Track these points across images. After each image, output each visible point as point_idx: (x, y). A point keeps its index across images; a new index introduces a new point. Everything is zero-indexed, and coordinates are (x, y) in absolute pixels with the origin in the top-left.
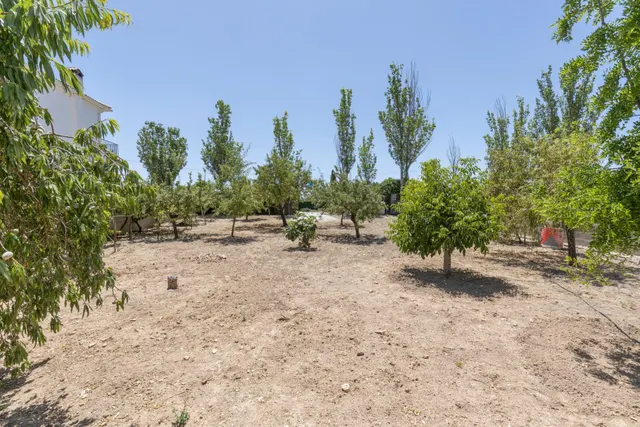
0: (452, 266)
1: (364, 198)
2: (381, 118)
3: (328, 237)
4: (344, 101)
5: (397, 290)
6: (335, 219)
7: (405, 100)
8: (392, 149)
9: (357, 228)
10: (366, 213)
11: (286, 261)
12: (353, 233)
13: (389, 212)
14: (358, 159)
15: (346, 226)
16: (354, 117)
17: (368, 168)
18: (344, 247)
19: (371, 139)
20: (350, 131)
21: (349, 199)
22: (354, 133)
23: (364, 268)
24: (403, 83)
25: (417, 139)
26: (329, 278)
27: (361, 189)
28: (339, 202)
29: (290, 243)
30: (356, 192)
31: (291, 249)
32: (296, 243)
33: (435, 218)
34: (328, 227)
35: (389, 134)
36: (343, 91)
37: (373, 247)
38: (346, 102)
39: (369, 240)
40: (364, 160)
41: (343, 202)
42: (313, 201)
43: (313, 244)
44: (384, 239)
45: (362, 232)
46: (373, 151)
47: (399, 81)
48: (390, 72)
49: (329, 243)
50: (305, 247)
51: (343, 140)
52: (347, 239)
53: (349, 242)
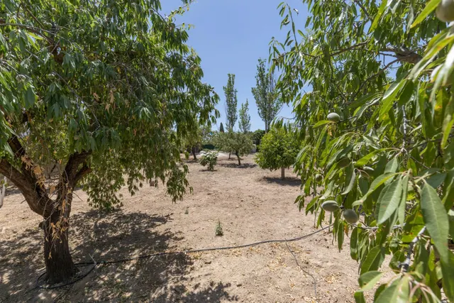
0: (286, 176)
1: (243, 142)
2: (253, 92)
3: (222, 165)
4: (230, 82)
5: (259, 185)
6: (226, 155)
7: (267, 81)
8: (260, 111)
9: (239, 160)
10: (244, 150)
11: (203, 176)
12: (237, 162)
13: (257, 150)
14: (239, 118)
15: (233, 159)
16: (236, 92)
17: (245, 123)
18: (233, 169)
19: (247, 105)
20: (234, 100)
21: (234, 142)
22: (236, 101)
23: (243, 178)
24: (266, 70)
25: (275, 105)
26: (226, 181)
27: (241, 137)
28: (229, 144)
29: (202, 167)
30: (238, 139)
31: (203, 171)
32: (206, 167)
33: (276, 151)
34: (221, 160)
35: (258, 102)
36: (229, 75)
37: (248, 169)
38: (231, 83)
39: (246, 166)
40: (243, 118)
41: (231, 145)
42: (214, 143)
43: (215, 167)
44: (255, 166)
45: (242, 162)
46: (248, 113)
47: (264, 69)
48: (258, 63)
49: (223, 167)
50: (211, 169)
51: (229, 105)
52: (234, 166)
53: (235, 167)
